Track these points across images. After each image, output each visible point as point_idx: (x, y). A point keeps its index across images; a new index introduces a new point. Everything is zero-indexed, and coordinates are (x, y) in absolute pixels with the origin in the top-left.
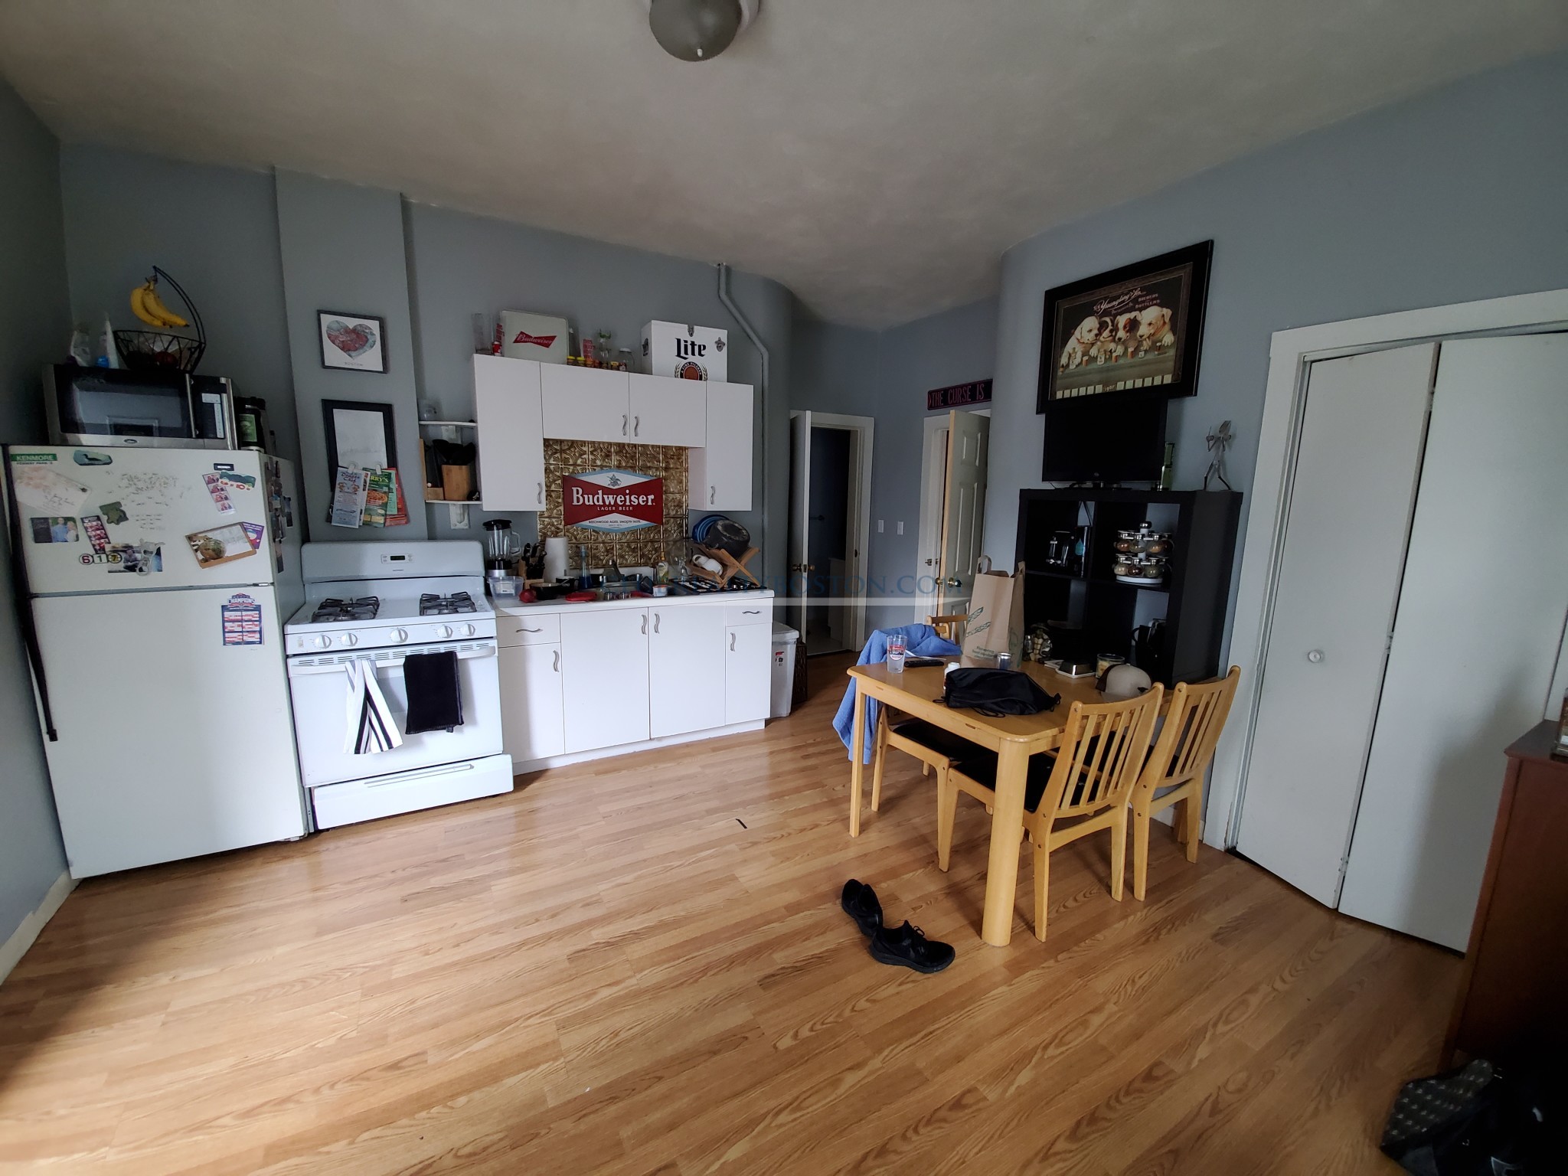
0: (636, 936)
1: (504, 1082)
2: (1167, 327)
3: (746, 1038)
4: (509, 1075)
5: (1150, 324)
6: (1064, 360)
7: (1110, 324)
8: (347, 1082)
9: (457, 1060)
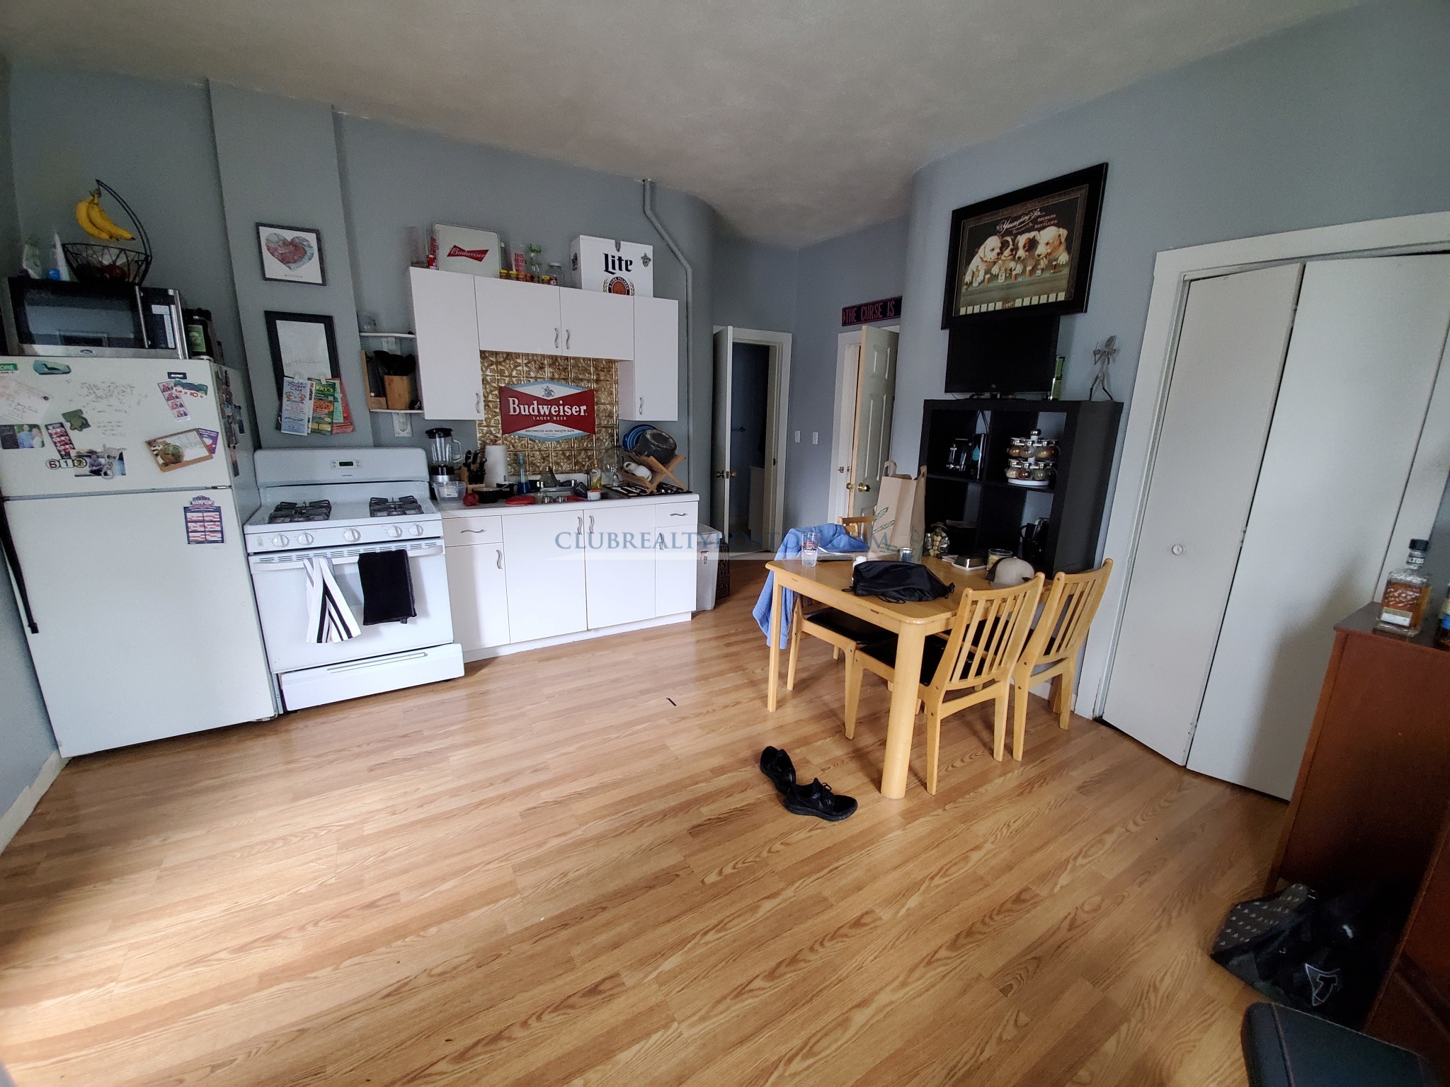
0: (581, 795)
1: (469, 914)
2: (1063, 247)
3: (678, 876)
4: (473, 910)
5: (1047, 244)
6: (968, 278)
7: (1011, 243)
8: (330, 919)
9: (426, 898)
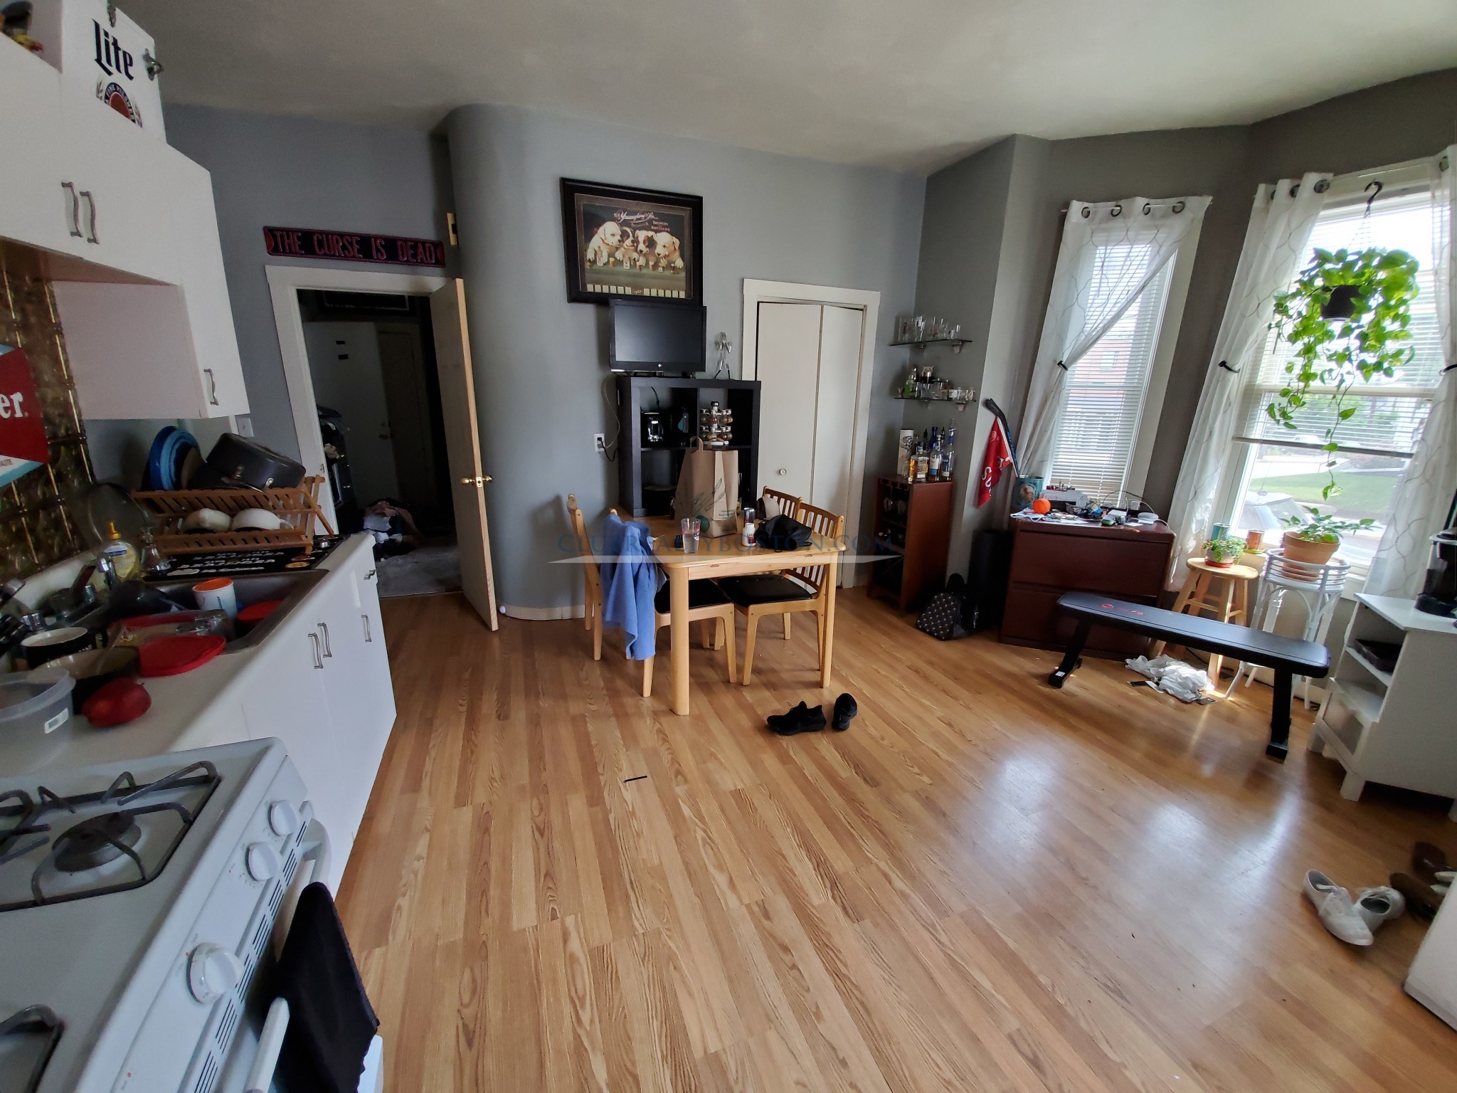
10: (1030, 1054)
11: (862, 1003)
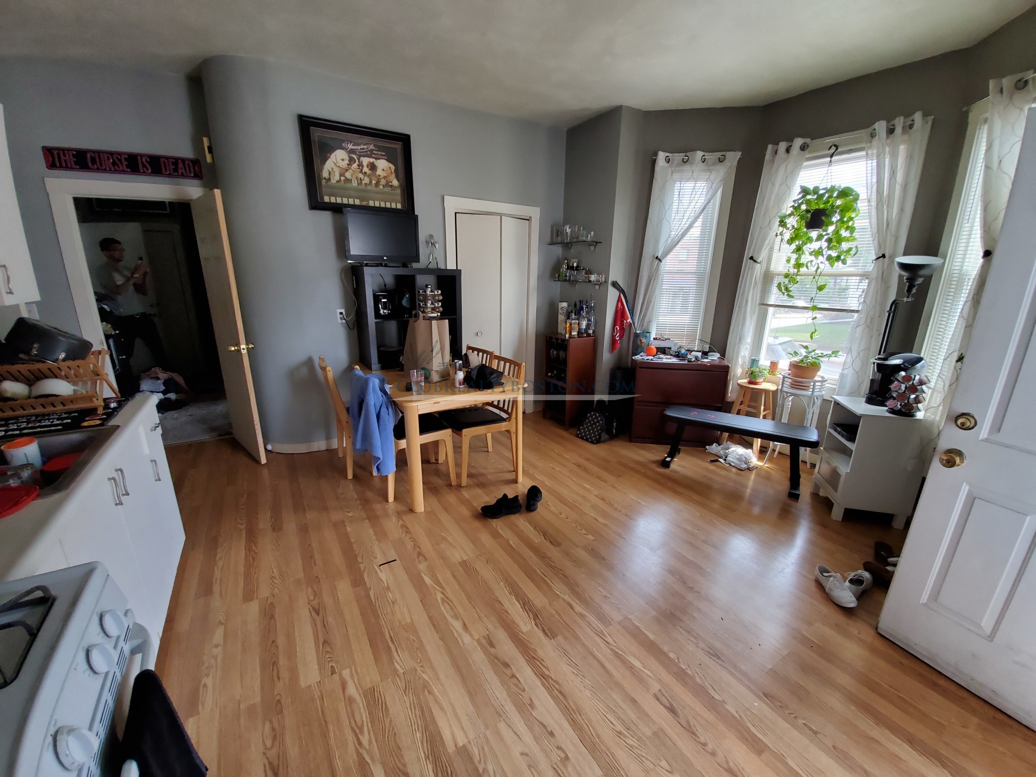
7: (357, 160)
10: (667, 704)
11: (560, 692)
